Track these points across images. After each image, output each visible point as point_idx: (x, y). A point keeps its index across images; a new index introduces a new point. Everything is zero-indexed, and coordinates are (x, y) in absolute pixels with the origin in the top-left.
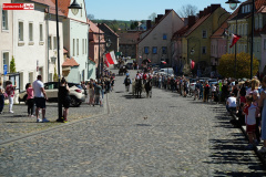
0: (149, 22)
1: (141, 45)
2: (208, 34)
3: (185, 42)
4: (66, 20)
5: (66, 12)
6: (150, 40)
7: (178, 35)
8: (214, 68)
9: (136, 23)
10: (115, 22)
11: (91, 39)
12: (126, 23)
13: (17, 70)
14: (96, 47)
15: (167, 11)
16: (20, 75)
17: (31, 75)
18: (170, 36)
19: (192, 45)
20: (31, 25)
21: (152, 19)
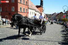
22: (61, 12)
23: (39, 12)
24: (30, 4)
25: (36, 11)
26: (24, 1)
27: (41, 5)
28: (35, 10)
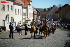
0: (49, 9)
1: (47, 15)
2: (65, 12)
3: (59, 14)
4: (27, 8)
5: (27, 6)
6: (49, 14)
7: (57, 12)
8: (67, 21)
9: (46, 9)
10: (40, 9)
11: (34, 13)
12: (43, 9)
13: (15, 22)
14: (35, 15)
15: (54, 6)
16: (15, 23)
17: (18, 23)
18: (55, 12)
19: (61, 15)
20: (18, 10)
21: (50, 8)
22: (67, 5)
23: (21, 5)
25: (15, 4)
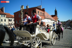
24: (46, 15)
26: (41, 12)
27: (55, 14)
28: (51, 19)
